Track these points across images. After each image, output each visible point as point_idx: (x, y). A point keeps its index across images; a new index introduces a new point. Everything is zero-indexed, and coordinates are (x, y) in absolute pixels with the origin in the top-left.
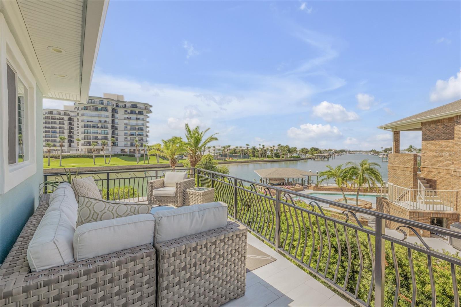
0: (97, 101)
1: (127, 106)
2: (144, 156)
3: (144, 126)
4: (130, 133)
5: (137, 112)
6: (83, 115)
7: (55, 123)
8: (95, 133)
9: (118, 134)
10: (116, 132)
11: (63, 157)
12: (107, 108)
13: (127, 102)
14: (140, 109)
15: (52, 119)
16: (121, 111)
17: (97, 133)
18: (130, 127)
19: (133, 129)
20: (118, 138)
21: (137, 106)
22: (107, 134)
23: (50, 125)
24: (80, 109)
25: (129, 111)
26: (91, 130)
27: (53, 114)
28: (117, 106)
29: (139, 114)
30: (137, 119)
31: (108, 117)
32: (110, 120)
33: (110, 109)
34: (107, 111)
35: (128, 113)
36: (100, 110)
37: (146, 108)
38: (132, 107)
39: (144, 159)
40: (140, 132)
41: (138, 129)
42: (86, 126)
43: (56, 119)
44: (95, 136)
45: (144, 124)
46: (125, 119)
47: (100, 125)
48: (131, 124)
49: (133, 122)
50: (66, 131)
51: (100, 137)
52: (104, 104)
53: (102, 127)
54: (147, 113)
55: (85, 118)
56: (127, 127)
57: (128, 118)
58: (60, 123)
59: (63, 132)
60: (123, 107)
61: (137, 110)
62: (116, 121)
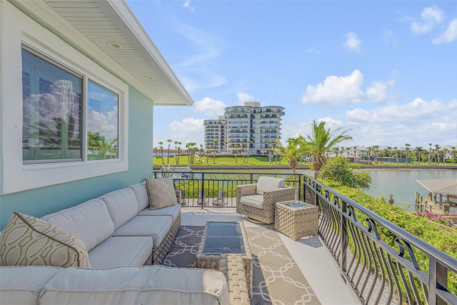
0: (239, 109)
1: (262, 111)
2: (276, 157)
3: (277, 128)
4: (265, 136)
5: (271, 115)
6: (230, 122)
7: (213, 131)
8: (238, 137)
9: (255, 137)
10: (254, 135)
11: (216, 157)
12: (247, 115)
13: (262, 107)
14: (274, 112)
15: (211, 127)
16: (258, 116)
18: (265, 130)
19: (267, 131)
20: (255, 141)
21: (272, 110)
22: (247, 137)
23: (210, 132)
24: (228, 118)
25: (264, 116)
26: (235, 134)
27: (212, 124)
28: (255, 112)
29: (272, 117)
30: (271, 122)
31: (248, 123)
32: (248, 125)
33: (249, 116)
34: (247, 117)
35: (264, 117)
36: (241, 117)
37: (279, 111)
38: (267, 112)
39: (276, 160)
40: (273, 134)
41: (272, 131)
42: (232, 132)
43: (213, 127)
44: (238, 139)
45: (277, 126)
46: (260, 123)
47: (241, 130)
48: (265, 128)
49: (267, 125)
50: (220, 136)
51: (241, 140)
52: (245, 112)
53: (243, 132)
54: (280, 115)
55: (232, 125)
56: (262, 130)
57: (263, 122)
58: (216, 131)
59: (218, 137)
60: (259, 112)
61: (271, 114)
62: (254, 125)
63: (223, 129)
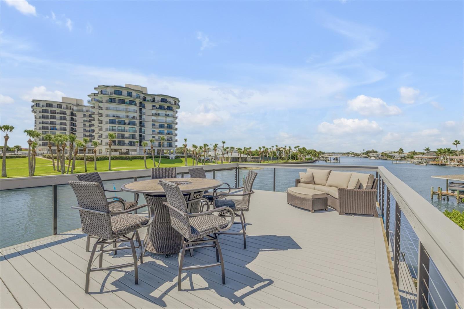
0: (124, 92)
1: (156, 100)
3: (173, 123)
4: (158, 131)
5: (166, 107)
6: (107, 108)
7: (55, 118)
8: (121, 130)
9: (144, 132)
10: (143, 129)
12: (135, 101)
13: (155, 95)
14: (170, 104)
15: (51, 113)
16: (148, 105)
17: (123, 131)
18: (158, 125)
19: (161, 126)
20: (145, 137)
21: (167, 100)
22: (135, 131)
23: (49, 120)
24: (103, 101)
25: (157, 106)
26: (117, 126)
27: (52, 107)
28: (145, 99)
29: (168, 110)
30: (166, 115)
31: (136, 113)
32: (137, 115)
33: (138, 101)
34: (135, 105)
35: (157, 108)
36: (127, 103)
37: (175, 103)
38: (162, 102)
40: (169, 131)
41: (167, 127)
42: (112, 122)
43: (55, 113)
44: (121, 134)
45: (173, 121)
46: (153, 115)
47: (127, 121)
49: (161, 119)
50: (68, 128)
51: (127, 135)
52: (133, 97)
53: (129, 124)
54: (177, 108)
55: (111, 113)
56: (155, 124)
57: (156, 113)
58: (61, 118)
59: (64, 129)
60: (151, 101)
61: (166, 105)
62: (144, 117)
63: (74, 117)
